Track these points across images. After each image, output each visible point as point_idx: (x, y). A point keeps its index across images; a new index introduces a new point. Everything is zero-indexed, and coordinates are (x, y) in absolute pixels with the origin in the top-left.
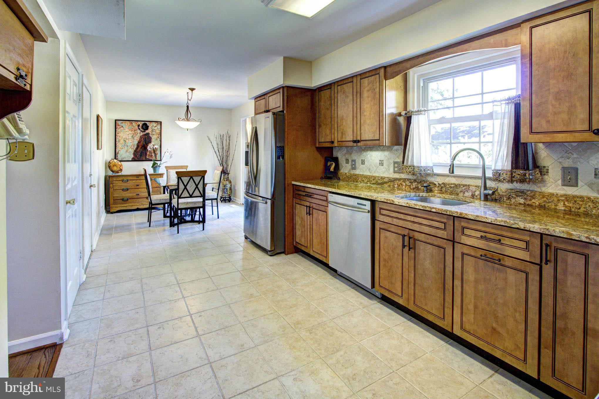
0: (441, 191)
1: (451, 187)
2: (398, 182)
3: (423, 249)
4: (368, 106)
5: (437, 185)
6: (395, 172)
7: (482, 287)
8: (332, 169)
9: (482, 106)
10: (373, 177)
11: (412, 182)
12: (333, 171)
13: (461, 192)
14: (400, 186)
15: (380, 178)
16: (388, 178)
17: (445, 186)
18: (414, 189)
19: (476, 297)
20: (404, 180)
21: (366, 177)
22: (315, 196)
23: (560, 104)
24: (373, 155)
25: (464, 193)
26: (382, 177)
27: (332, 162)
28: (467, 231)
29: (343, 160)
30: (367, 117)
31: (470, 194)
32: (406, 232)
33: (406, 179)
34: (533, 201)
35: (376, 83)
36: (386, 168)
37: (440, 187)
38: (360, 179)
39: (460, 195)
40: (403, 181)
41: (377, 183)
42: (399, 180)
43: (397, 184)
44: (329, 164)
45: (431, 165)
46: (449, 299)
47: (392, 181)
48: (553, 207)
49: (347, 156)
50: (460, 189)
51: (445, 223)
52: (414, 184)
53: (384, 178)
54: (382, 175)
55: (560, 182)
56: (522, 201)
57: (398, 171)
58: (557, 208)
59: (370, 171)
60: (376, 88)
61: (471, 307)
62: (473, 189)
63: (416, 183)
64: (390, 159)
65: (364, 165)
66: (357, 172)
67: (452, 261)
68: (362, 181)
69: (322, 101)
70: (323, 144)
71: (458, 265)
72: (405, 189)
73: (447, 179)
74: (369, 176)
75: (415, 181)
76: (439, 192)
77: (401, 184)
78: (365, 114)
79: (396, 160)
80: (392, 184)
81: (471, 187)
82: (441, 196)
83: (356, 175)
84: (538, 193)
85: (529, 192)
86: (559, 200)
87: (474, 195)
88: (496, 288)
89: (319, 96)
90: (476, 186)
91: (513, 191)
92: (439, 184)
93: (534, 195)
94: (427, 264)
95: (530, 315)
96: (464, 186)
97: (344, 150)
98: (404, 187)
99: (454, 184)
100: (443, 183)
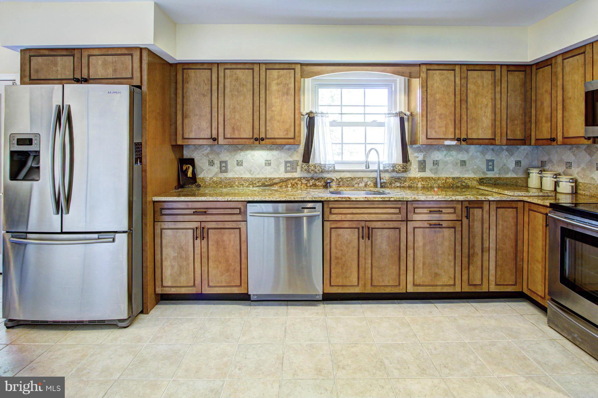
0: (339, 185)
1: (348, 181)
2: (291, 181)
3: (380, 235)
4: (278, 101)
5: (335, 180)
6: (286, 172)
7: (428, 248)
8: (190, 174)
9: (365, 116)
10: (258, 179)
11: (309, 180)
12: (191, 176)
13: (356, 183)
14: (294, 185)
15: (268, 180)
16: (278, 178)
17: (342, 180)
18: (310, 186)
19: (424, 257)
20: (300, 179)
21: (246, 180)
22: (210, 211)
23: (441, 121)
24: (256, 155)
25: (359, 184)
26: (271, 178)
27: (189, 165)
28: (417, 211)
29: (205, 161)
30: (276, 112)
31: (364, 184)
32: (363, 224)
33: (302, 177)
34: (405, 184)
35: (290, 78)
36: (274, 168)
37: (338, 182)
38: (236, 184)
39: (355, 186)
40: (298, 180)
41: (264, 185)
42: (294, 179)
43: (291, 184)
44: (184, 168)
45: (333, 163)
46: (403, 268)
47: (284, 181)
48: (416, 186)
49: (211, 157)
50: (356, 182)
51: (399, 208)
52: (311, 182)
53: (274, 179)
54: (268, 176)
55: (417, 169)
56: (398, 185)
57: (291, 171)
58: (418, 186)
59: (252, 173)
60: (291, 83)
61: (421, 265)
62: (365, 180)
63: (313, 181)
64: (281, 158)
65: (241, 167)
66: (230, 175)
67: (406, 236)
68: (241, 185)
69: (192, 82)
70: (188, 141)
71: (410, 238)
72: (301, 188)
73: (342, 175)
74: (252, 178)
75: (312, 178)
76: (337, 186)
77: (296, 183)
78: (273, 109)
79: (288, 160)
80: (285, 184)
81: (364, 179)
82: (343, 189)
83: (229, 179)
84: (408, 178)
85: (403, 178)
86: (418, 181)
87: (367, 184)
88: (438, 245)
89: (185, 75)
90: (368, 178)
91: (393, 178)
92: (337, 179)
93: (406, 180)
94: (384, 246)
95: (457, 254)
96: (359, 178)
97: (206, 149)
98: (299, 186)
99: (350, 178)
100: (340, 178)
